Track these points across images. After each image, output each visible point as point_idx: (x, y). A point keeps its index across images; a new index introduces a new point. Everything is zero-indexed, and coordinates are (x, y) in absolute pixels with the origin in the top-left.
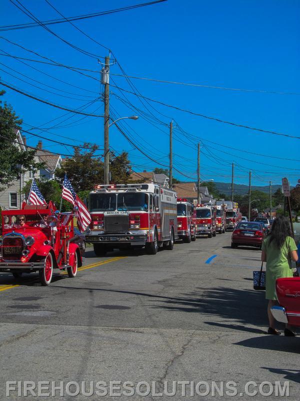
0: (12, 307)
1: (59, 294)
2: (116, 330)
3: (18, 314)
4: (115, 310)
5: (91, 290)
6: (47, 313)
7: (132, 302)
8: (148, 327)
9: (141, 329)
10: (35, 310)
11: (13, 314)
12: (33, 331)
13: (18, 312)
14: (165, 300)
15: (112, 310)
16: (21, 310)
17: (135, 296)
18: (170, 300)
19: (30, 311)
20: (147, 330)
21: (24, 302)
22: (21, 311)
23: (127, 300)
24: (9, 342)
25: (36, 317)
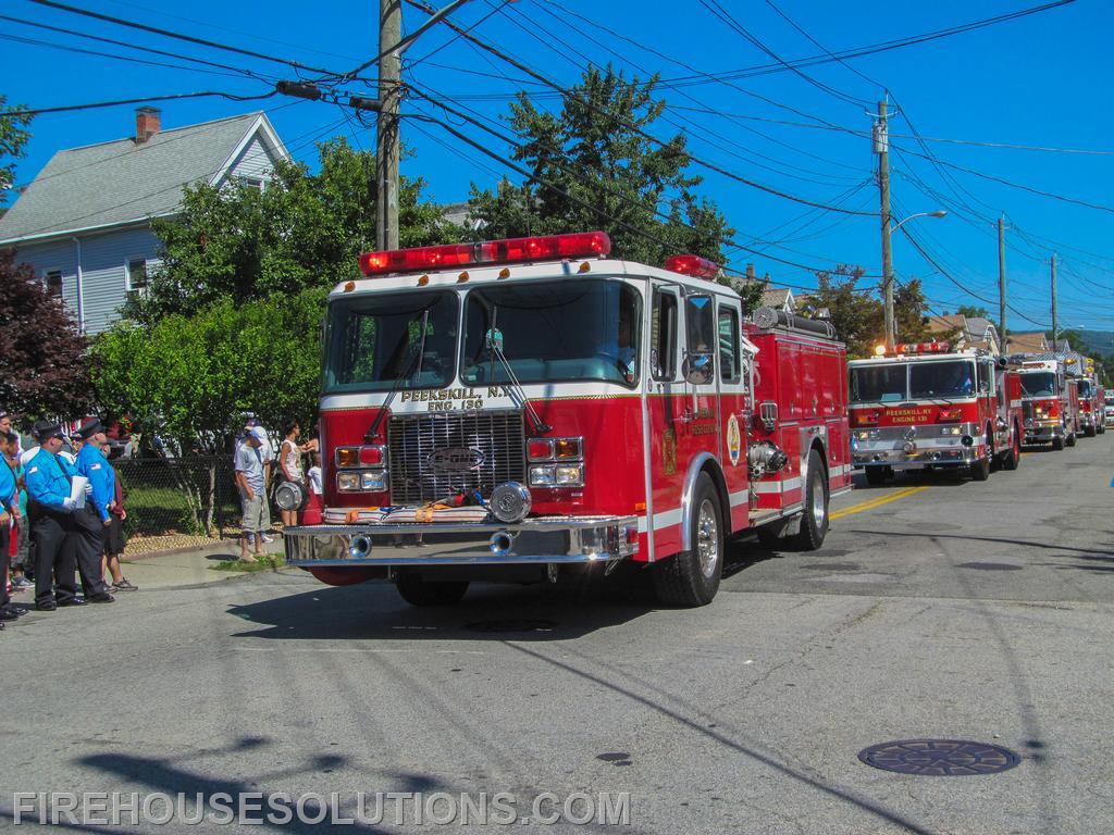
0: (809, 567)
1: (874, 544)
2: (1021, 605)
3: (827, 579)
4: (998, 572)
5: (933, 538)
6: (880, 578)
7: (1019, 557)
8: (1073, 600)
9: (1066, 604)
10: (855, 571)
11: (817, 579)
12: (875, 607)
13: (825, 575)
14: (1075, 553)
15: (992, 572)
16: (826, 572)
17: (1018, 546)
18: (1088, 554)
19: (845, 574)
20: (1075, 604)
21: (823, 559)
22: (830, 575)
23: (1005, 554)
24: (850, 625)
25: (864, 585)
